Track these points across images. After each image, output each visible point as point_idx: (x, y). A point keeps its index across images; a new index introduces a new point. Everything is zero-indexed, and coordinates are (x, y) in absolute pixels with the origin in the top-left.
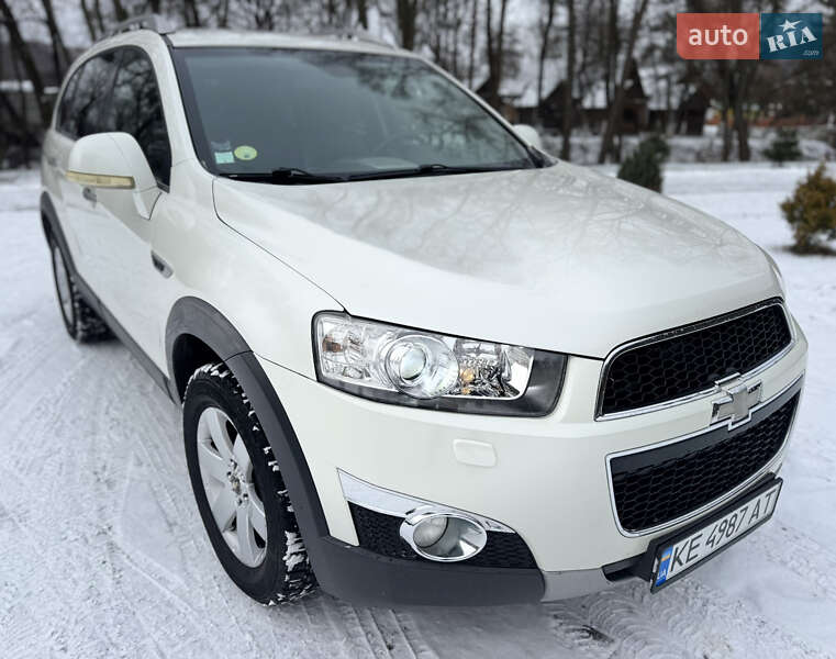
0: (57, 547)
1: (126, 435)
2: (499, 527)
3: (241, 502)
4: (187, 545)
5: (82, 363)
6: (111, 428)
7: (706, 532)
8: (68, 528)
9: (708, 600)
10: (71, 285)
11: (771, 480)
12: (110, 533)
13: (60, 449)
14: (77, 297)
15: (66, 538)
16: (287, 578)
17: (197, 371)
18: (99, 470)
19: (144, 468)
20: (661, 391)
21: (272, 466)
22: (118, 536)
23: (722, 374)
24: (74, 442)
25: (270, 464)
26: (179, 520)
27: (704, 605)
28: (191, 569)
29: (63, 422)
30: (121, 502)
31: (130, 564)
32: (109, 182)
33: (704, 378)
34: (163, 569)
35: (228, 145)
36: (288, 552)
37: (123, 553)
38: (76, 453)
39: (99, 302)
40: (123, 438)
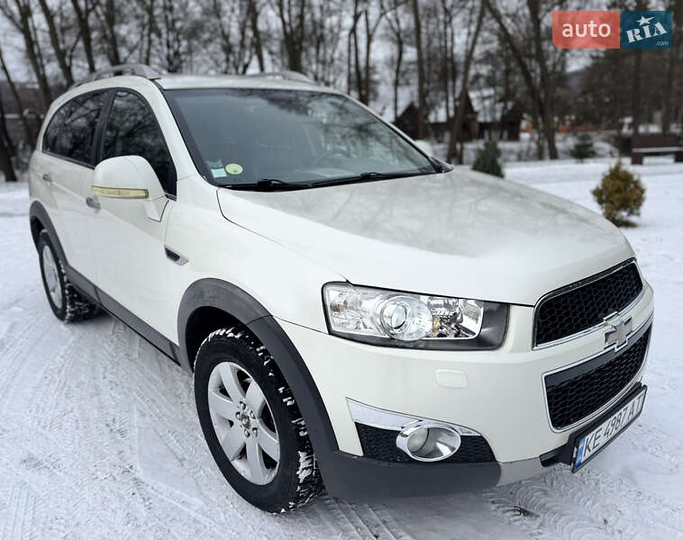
0: (91, 485)
1: (125, 393)
2: (469, 432)
3: (249, 435)
4: (198, 475)
5: (72, 338)
6: (111, 389)
7: (604, 426)
8: (97, 470)
9: (598, 481)
10: (61, 275)
11: (639, 388)
12: (133, 471)
13: (72, 408)
14: (68, 285)
15: (97, 478)
16: (299, 488)
17: (211, 335)
18: (111, 423)
19: (148, 418)
20: (570, 327)
21: (286, 402)
22: (140, 472)
23: (606, 313)
24: (82, 402)
25: (284, 400)
26: (186, 456)
27: (597, 484)
28: (206, 493)
29: (69, 387)
30: (136, 446)
31: (155, 494)
32: (128, 193)
33: (596, 316)
34: (184, 494)
35: (219, 163)
36: (301, 468)
37: (148, 485)
38: (87, 411)
39: (95, 288)
40: (123, 396)
